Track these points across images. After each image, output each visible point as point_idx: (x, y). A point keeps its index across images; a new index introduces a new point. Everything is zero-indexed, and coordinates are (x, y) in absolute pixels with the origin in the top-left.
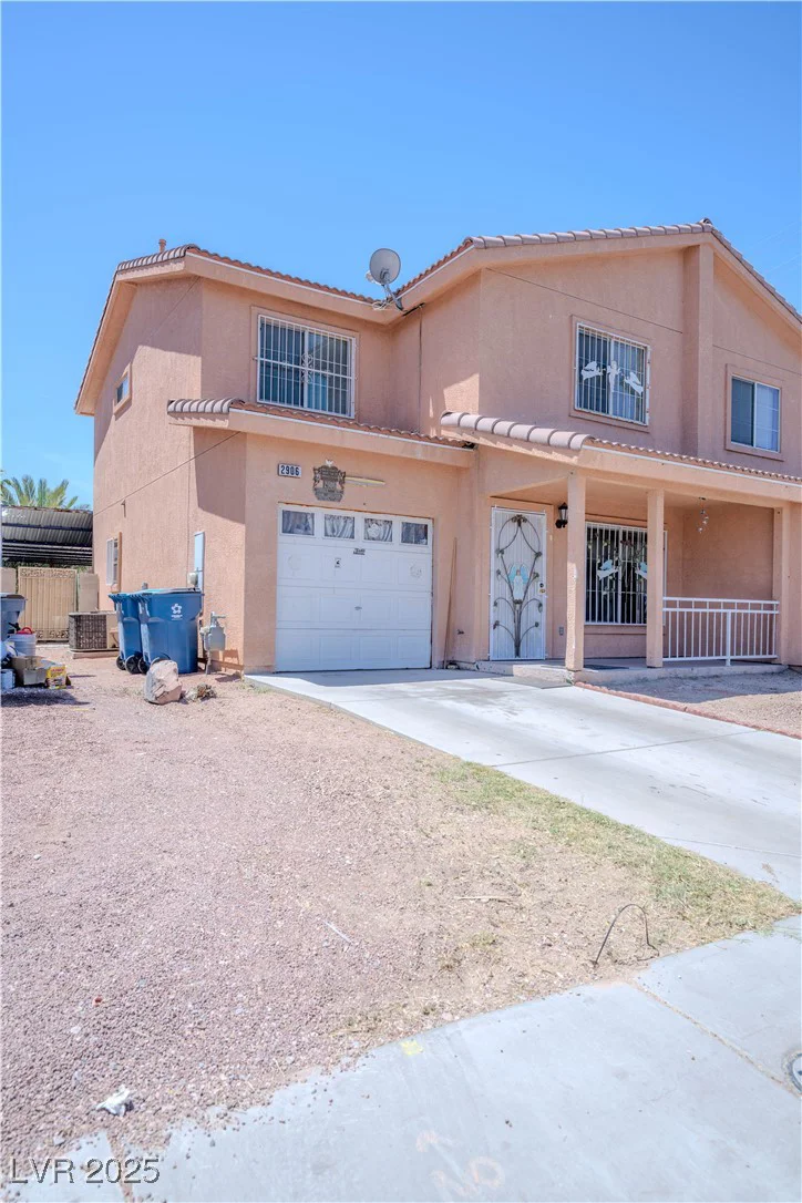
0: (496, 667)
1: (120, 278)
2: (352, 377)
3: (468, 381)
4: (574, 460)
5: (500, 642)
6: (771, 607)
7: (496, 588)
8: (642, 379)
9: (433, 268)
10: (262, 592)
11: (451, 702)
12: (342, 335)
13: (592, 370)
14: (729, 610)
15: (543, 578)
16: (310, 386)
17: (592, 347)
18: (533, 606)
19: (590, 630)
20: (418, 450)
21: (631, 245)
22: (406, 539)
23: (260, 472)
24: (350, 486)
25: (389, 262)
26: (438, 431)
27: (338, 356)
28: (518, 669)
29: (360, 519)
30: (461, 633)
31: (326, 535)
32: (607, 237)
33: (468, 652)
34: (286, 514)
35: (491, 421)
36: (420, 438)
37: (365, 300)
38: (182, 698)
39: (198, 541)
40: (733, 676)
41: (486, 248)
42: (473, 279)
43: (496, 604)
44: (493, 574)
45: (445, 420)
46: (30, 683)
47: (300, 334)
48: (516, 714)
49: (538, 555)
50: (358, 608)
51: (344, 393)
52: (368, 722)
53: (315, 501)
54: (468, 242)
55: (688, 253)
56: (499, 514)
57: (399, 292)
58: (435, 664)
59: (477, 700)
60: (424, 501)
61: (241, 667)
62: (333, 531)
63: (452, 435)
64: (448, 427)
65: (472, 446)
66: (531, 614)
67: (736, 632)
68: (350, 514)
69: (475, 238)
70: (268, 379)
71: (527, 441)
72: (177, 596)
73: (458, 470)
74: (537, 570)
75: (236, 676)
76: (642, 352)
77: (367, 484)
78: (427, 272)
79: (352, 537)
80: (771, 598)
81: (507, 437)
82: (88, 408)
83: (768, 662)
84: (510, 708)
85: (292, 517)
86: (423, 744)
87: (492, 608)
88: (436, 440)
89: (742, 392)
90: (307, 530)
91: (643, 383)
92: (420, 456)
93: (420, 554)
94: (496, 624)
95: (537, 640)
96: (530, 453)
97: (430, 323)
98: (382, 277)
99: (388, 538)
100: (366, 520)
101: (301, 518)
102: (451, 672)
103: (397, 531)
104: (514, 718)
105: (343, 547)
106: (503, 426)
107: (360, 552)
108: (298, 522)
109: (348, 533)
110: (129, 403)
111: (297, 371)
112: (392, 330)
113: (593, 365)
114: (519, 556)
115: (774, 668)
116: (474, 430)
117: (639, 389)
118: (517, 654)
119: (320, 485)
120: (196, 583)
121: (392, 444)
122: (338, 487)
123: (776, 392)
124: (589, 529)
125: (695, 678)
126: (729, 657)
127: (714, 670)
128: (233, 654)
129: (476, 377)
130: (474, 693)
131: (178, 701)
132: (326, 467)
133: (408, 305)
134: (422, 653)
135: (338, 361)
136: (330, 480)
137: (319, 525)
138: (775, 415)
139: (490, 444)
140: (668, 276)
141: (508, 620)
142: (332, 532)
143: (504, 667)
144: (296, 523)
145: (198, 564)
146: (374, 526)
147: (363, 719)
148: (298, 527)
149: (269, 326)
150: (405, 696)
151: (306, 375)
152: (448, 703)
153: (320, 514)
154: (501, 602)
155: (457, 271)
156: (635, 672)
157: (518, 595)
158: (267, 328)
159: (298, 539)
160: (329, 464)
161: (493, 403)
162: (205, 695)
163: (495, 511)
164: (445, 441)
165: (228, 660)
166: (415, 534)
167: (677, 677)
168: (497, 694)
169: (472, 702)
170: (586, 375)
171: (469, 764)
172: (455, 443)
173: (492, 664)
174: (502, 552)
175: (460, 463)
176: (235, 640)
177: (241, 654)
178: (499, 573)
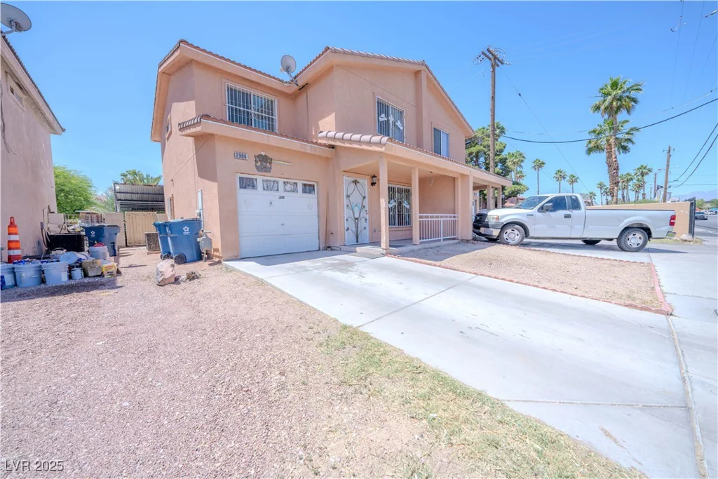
0: (349, 249)
1: (160, 70)
2: (276, 118)
3: (330, 117)
4: (383, 149)
5: (349, 237)
6: (454, 217)
7: (347, 213)
8: (402, 123)
9: (311, 63)
10: (230, 219)
11: (329, 272)
12: (271, 97)
13: (383, 118)
14: (441, 218)
15: (367, 208)
16: (255, 121)
17: (382, 108)
18: (363, 220)
19: (391, 229)
20: (308, 148)
21: (397, 64)
22: (304, 192)
23: (224, 156)
24: (275, 166)
25: (290, 62)
26: (317, 140)
27: (269, 107)
28: (359, 249)
29: (281, 182)
30: (332, 234)
31: (264, 189)
32: (387, 59)
33: (336, 243)
34: (242, 179)
35: (342, 134)
36: (308, 142)
37: (280, 81)
38: (176, 280)
39: (199, 194)
40: (444, 246)
41: (335, 52)
42: (330, 70)
43: (347, 220)
44: (345, 207)
45: (320, 135)
46: (93, 275)
47: (248, 95)
48: (364, 277)
49: (364, 198)
50: (283, 225)
51: (272, 125)
52: (282, 292)
53: (256, 172)
54: (328, 48)
55: (417, 73)
56: (347, 179)
57: (296, 77)
58: (321, 248)
59: (343, 269)
60: (312, 173)
61: (221, 257)
62: (268, 187)
63: (323, 142)
64: (322, 138)
65: (333, 147)
66: (362, 224)
67: (444, 227)
68: (276, 179)
69: (330, 47)
70: (232, 115)
71: (359, 142)
72: (186, 223)
73: (327, 159)
74: (364, 204)
75: (219, 262)
76: (401, 113)
77: (284, 165)
78: (308, 66)
79: (278, 190)
80: (454, 213)
81: (350, 141)
82: (157, 139)
83: (454, 239)
84: (361, 273)
85: (245, 180)
86: (314, 309)
87: (346, 221)
88: (316, 143)
89: (437, 132)
90: (254, 187)
91: (403, 126)
92: (308, 151)
93: (311, 199)
94: (348, 229)
95: (365, 235)
96: (361, 147)
97: (311, 92)
98: (288, 69)
99: (294, 191)
100: (284, 183)
101: (250, 181)
102: (329, 252)
103: (300, 188)
104: (363, 280)
105: (273, 196)
106: (347, 136)
107: (283, 198)
108: (248, 183)
109: (275, 188)
110: (171, 133)
111: (248, 112)
112: (293, 97)
113: (383, 115)
114: (356, 198)
115: (456, 241)
116: (334, 138)
117: (401, 128)
118: (357, 241)
119: (259, 164)
120: (200, 216)
121: (295, 145)
122: (268, 165)
123: (447, 135)
124: (389, 187)
125: (431, 248)
126: (442, 238)
127: (438, 244)
128: (216, 250)
129: (334, 114)
130: (341, 264)
131: (173, 283)
132: (261, 155)
133: (301, 83)
134: (314, 243)
135: (268, 109)
136: (264, 162)
137: (260, 184)
138: (447, 143)
139: (342, 145)
140: (410, 83)
141: (353, 227)
142: (266, 188)
143: (353, 248)
144: (247, 184)
145: (200, 206)
146: (289, 185)
147: (279, 290)
148: (249, 185)
149: (231, 90)
150: (305, 269)
151: (253, 115)
152: (329, 273)
153: (260, 179)
154: (350, 220)
155: (322, 64)
156: (409, 248)
157: (357, 216)
158: (230, 90)
159: (248, 191)
160: (263, 154)
161: (342, 125)
162: (192, 277)
163: (345, 178)
164: (320, 145)
165: (216, 253)
166: (308, 188)
167: (425, 248)
168: (351, 264)
169: (340, 270)
170: (381, 119)
171: (345, 327)
172: (325, 145)
173: (347, 247)
174: (349, 196)
175: (329, 156)
176: (217, 243)
177: (220, 250)
178: (348, 206)
